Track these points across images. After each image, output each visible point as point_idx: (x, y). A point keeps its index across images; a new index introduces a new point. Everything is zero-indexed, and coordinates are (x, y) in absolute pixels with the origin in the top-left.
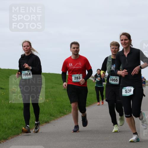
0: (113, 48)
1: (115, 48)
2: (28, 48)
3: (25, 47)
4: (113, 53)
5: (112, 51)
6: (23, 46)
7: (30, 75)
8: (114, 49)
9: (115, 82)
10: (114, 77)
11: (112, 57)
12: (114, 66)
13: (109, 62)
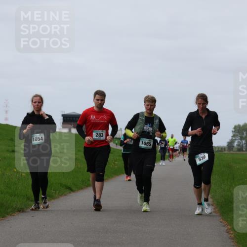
0: (148, 105)
1: (151, 106)
2: (39, 104)
3: (35, 103)
4: (148, 112)
5: (146, 108)
6: (32, 102)
8: (149, 107)
9: (148, 146)
10: (147, 140)
11: (145, 114)
12: (148, 126)
13: (141, 120)
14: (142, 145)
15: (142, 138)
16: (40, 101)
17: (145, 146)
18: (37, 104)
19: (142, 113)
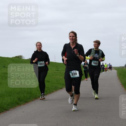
2: (40, 46)
3: (38, 46)
7: (43, 64)
9: (96, 65)
10: (96, 62)
11: (95, 49)
12: (96, 55)
13: (93, 52)
14: (93, 64)
15: (93, 61)
16: (40, 45)
17: (95, 65)
18: (39, 46)
19: (93, 49)
